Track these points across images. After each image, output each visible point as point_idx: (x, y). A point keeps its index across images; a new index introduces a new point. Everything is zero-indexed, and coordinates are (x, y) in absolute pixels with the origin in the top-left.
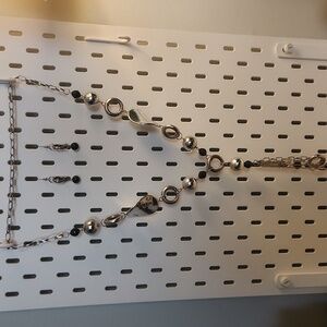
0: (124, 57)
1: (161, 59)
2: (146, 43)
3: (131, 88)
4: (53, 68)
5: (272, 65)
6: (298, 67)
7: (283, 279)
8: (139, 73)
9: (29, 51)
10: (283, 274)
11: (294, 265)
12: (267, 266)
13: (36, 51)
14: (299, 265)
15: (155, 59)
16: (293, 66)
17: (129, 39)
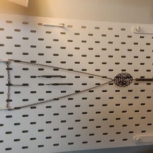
0: (61, 33)
1: (79, 34)
2: (71, 27)
3: (65, 48)
4: (27, 39)
5: (131, 37)
6: (143, 37)
7: (137, 139)
8: (69, 41)
9: (16, 30)
10: (137, 136)
11: (142, 132)
12: (130, 132)
13: (19, 30)
14: (145, 132)
15: (76, 34)
16: (141, 37)
17: (64, 25)
